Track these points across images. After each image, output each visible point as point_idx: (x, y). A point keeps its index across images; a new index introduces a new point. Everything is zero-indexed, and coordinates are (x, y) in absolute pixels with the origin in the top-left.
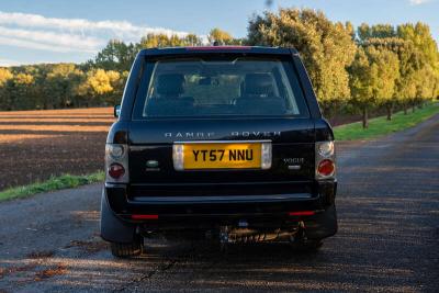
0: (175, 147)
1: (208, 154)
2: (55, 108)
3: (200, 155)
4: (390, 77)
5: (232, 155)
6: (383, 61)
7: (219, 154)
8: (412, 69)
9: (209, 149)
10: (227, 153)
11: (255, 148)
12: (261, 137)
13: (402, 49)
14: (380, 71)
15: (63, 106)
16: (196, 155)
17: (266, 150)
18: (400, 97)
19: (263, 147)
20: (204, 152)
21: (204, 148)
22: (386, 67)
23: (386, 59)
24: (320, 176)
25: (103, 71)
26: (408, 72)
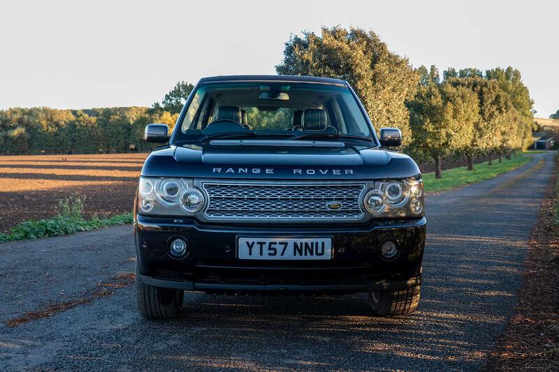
2: (118, 152)
4: (468, 120)
6: (459, 100)
8: (497, 113)
13: (484, 89)
14: (456, 111)
15: (126, 150)
18: (482, 145)
22: (463, 107)
23: (463, 97)
25: (169, 113)
26: (491, 116)
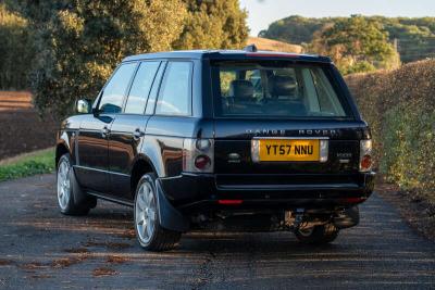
0: (254, 143)
1: (278, 149)
3: (272, 149)
5: (297, 150)
7: (286, 149)
9: (279, 144)
10: (293, 148)
11: (316, 145)
12: (321, 134)
16: (269, 149)
17: (324, 146)
19: (322, 143)
20: (275, 146)
21: (275, 144)
24: (363, 170)
